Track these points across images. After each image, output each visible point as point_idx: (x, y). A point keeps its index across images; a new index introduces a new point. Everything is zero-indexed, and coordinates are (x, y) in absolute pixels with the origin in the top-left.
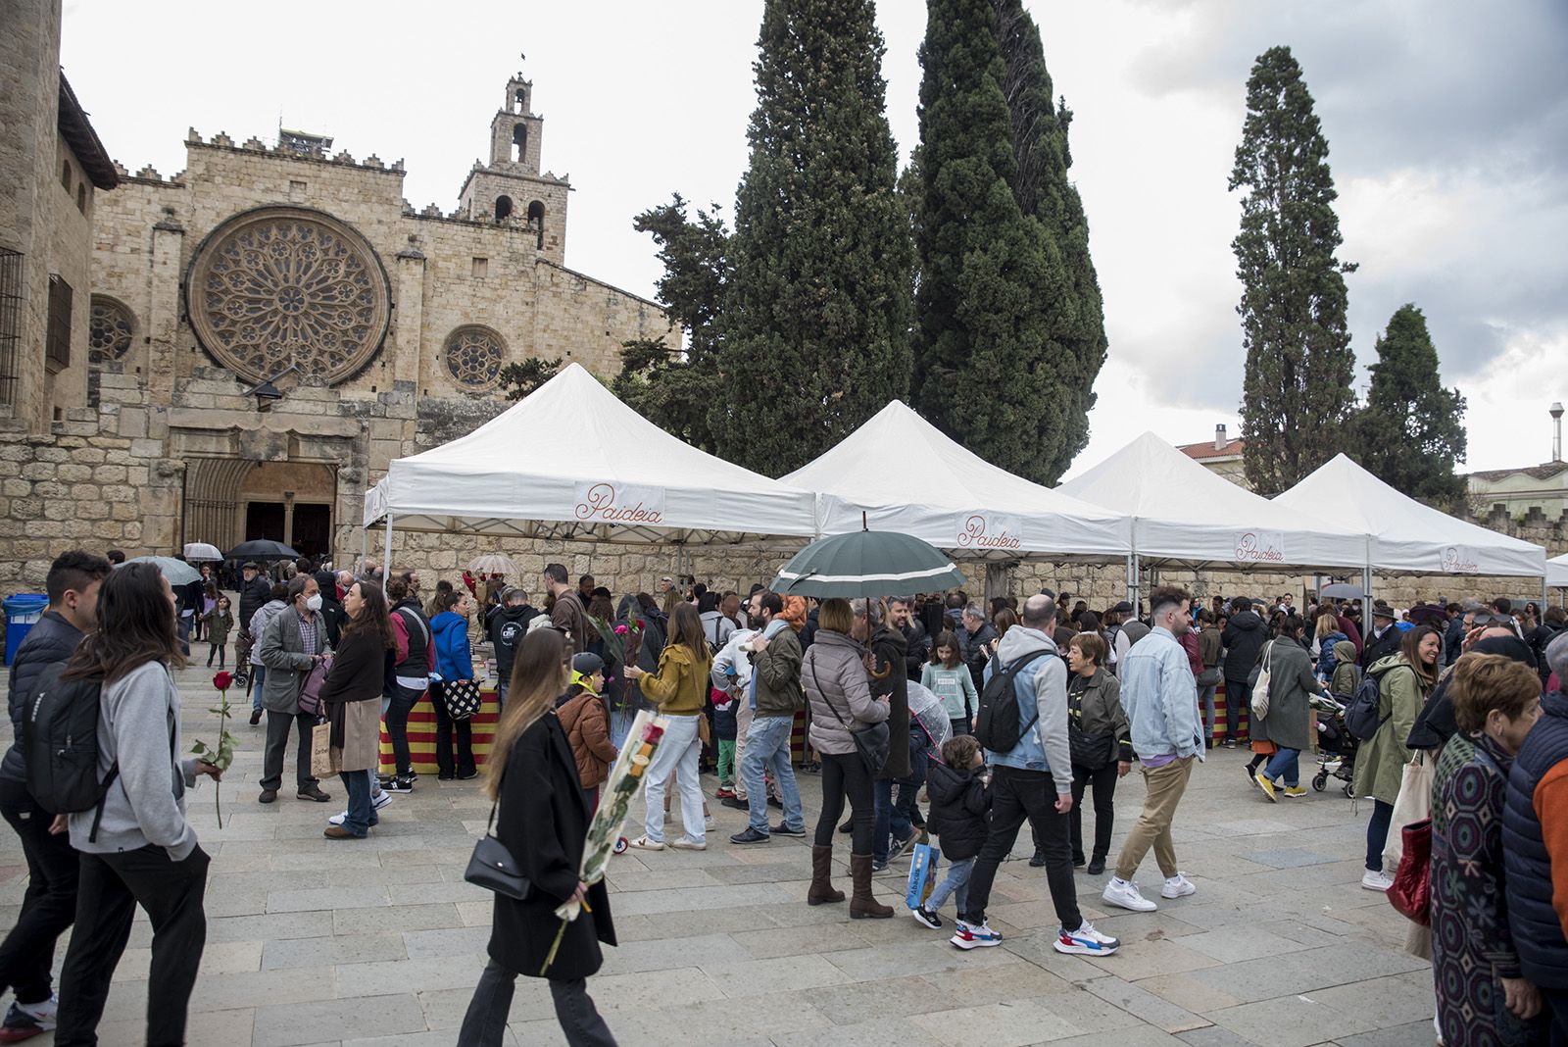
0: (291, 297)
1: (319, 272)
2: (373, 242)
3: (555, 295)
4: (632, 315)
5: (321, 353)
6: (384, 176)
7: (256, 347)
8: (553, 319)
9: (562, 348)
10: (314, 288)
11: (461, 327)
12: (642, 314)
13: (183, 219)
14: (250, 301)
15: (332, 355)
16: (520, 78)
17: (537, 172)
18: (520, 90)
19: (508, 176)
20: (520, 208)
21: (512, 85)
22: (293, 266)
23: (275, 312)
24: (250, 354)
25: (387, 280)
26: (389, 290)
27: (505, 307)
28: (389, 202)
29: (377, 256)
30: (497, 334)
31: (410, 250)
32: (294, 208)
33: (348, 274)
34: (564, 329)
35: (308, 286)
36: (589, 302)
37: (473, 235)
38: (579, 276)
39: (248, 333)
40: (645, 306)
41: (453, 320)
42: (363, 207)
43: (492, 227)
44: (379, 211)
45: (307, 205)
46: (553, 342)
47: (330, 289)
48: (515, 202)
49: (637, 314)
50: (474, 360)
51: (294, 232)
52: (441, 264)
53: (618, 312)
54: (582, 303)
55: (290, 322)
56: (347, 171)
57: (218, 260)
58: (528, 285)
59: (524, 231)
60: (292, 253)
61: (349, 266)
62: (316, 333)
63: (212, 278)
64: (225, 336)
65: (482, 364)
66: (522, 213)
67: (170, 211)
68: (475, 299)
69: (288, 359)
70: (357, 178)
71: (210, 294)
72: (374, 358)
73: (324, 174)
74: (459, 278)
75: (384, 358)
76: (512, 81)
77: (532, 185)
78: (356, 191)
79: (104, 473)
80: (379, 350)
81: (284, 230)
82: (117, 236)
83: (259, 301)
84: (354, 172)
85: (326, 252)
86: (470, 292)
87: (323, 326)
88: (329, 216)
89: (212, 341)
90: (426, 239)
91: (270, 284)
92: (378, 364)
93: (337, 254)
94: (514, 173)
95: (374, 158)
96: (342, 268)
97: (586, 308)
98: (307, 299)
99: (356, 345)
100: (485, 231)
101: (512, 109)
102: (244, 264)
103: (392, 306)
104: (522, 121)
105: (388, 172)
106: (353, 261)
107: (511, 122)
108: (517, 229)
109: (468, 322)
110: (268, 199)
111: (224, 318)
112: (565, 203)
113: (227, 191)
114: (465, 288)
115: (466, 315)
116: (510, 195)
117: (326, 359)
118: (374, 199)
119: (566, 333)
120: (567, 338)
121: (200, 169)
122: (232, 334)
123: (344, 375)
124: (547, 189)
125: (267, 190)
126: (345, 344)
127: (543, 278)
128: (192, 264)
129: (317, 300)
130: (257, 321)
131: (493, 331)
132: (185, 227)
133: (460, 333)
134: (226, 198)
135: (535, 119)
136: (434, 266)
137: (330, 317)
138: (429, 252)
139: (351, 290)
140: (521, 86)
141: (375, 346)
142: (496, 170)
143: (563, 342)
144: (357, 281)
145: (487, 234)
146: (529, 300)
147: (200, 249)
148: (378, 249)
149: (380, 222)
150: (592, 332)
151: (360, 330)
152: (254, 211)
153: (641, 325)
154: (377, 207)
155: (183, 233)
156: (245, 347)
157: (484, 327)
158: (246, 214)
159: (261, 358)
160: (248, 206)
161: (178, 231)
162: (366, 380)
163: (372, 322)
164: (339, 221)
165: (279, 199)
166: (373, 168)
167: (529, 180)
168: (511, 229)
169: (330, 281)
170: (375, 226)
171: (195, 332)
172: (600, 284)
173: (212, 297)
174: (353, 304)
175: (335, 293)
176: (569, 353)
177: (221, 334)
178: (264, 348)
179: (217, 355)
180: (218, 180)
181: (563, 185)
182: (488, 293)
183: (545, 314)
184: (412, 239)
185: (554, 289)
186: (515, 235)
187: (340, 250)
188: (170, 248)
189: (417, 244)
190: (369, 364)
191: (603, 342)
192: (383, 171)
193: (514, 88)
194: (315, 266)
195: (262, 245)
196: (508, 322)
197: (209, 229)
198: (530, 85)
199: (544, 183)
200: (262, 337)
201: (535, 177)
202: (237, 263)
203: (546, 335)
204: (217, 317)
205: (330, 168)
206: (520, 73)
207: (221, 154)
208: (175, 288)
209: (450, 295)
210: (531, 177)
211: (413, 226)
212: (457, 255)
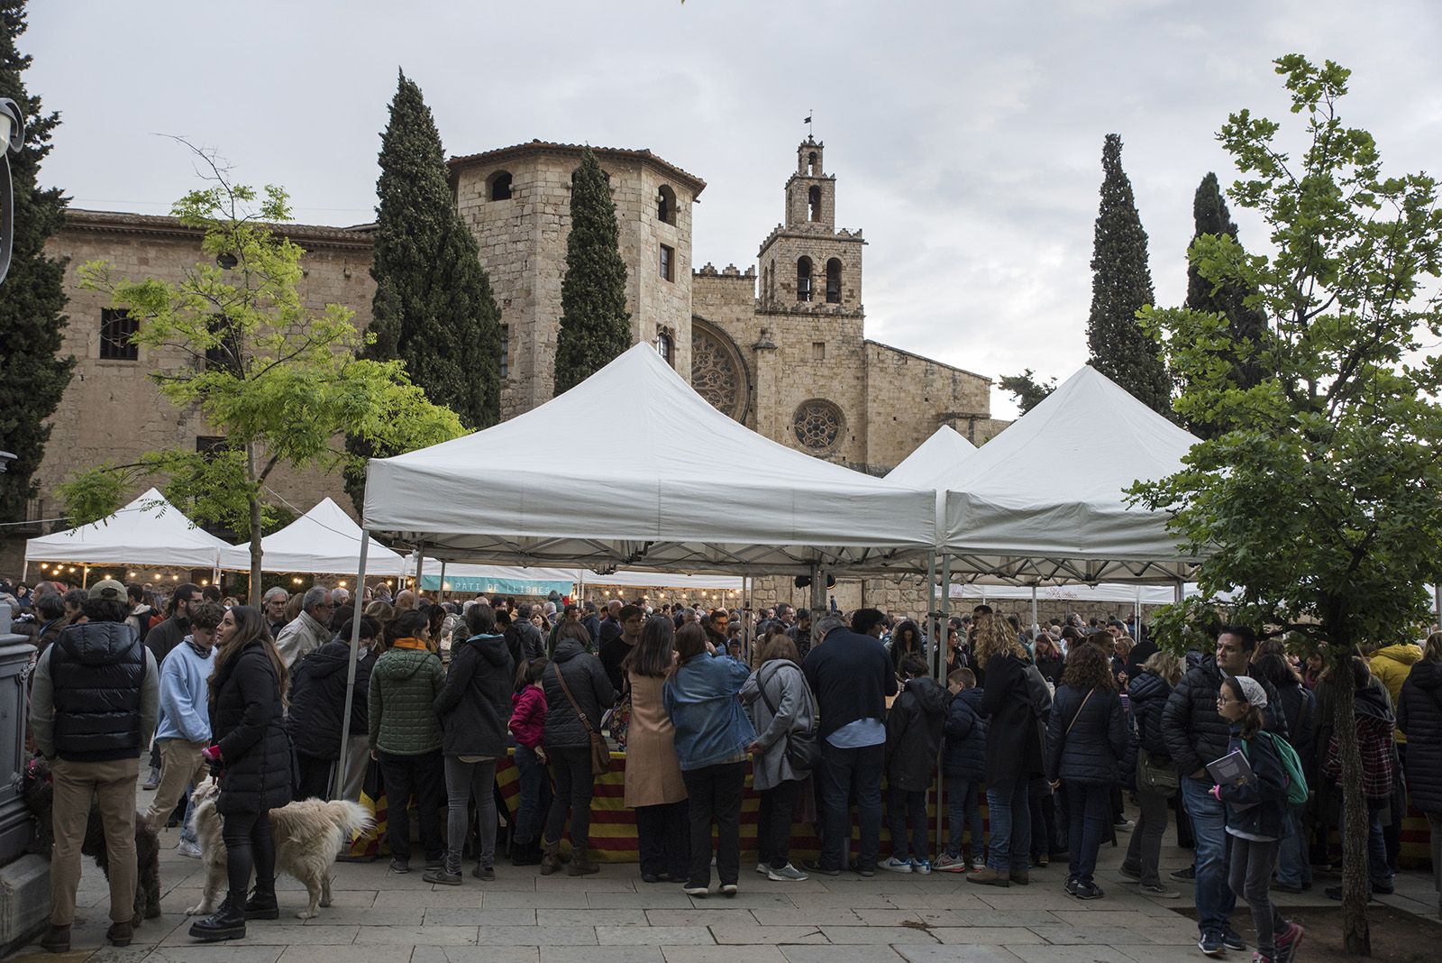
2: (734, 336)
3: (881, 370)
4: (946, 382)
6: (740, 282)
8: (880, 390)
9: (889, 414)
11: (806, 402)
12: (954, 381)
16: (811, 141)
17: (832, 231)
18: (811, 153)
19: (807, 238)
20: (819, 266)
21: (805, 149)
25: (746, 367)
26: (748, 375)
27: (841, 382)
28: (744, 302)
29: (737, 348)
30: (835, 405)
31: (764, 342)
33: (715, 364)
34: (889, 398)
36: (910, 374)
37: (813, 324)
38: (901, 353)
40: (957, 373)
41: (800, 396)
42: (725, 309)
43: (827, 315)
44: (738, 310)
46: (882, 410)
48: (815, 261)
49: (951, 381)
50: (816, 428)
52: (788, 350)
53: (933, 381)
54: (904, 375)
56: (711, 281)
58: (857, 362)
59: (852, 317)
61: (715, 357)
65: (823, 431)
66: (821, 270)
68: (816, 378)
70: (720, 286)
74: (802, 360)
76: (803, 146)
77: (829, 244)
78: (719, 296)
84: (717, 281)
86: (812, 372)
90: (775, 330)
93: (706, 348)
94: (813, 234)
95: (731, 267)
96: (711, 358)
97: (908, 379)
100: (822, 320)
101: (806, 172)
103: (751, 388)
104: (816, 183)
105: (743, 278)
107: (806, 185)
108: (847, 316)
109: (811, 397)
112: (860, 258)
114: (808, 369)
115: (809, 391)
116: (809, 255)
118: (733, 301)
119: (891, 402)
120: (893, 406)
124: (841, 246)
127: (870, 357)
131: (831, 403)
133: (804, 407)
135: (827, 179)
136: (782, 352)
138: (778, 342)
139: (718, 377)
140: (813, 150)
142: (796, 233)
143: (889, 409)
144: (722, 369)
145: (823, 322)
146: (859, 375)
148: (738, 342)
149: (738, 320)
150: (913, 399)
153: (954, 390)
154: (737, 309)
157: (824, 400)
163: (735, 402)
164: (707, 322)
166: (731, 276)
167: (826, 239)
168: (842, 316)
169: (702, 370)
170: (735, 323)
172: (919, 358)
174: (721, 388)
175: (706, 380)
176: (895, 419)
181: (856, 240)
182: (826, 372)
183: (873, 386)
184: (763, 332)
185: (880, 365)
186: (846, 321)
189: (768, 335)
191: (923, 407)
192: (738, 277)
193: (806, 152)
196: (843, 395)
198: (821, 147)
199: (840, 241)
201: (831, 236)
203: (875, 405)
205: (699, 280)
206: (811, 137)
209: (796, 376)
210: (827, 236)
211: (765, 321)
212: (800, 342)
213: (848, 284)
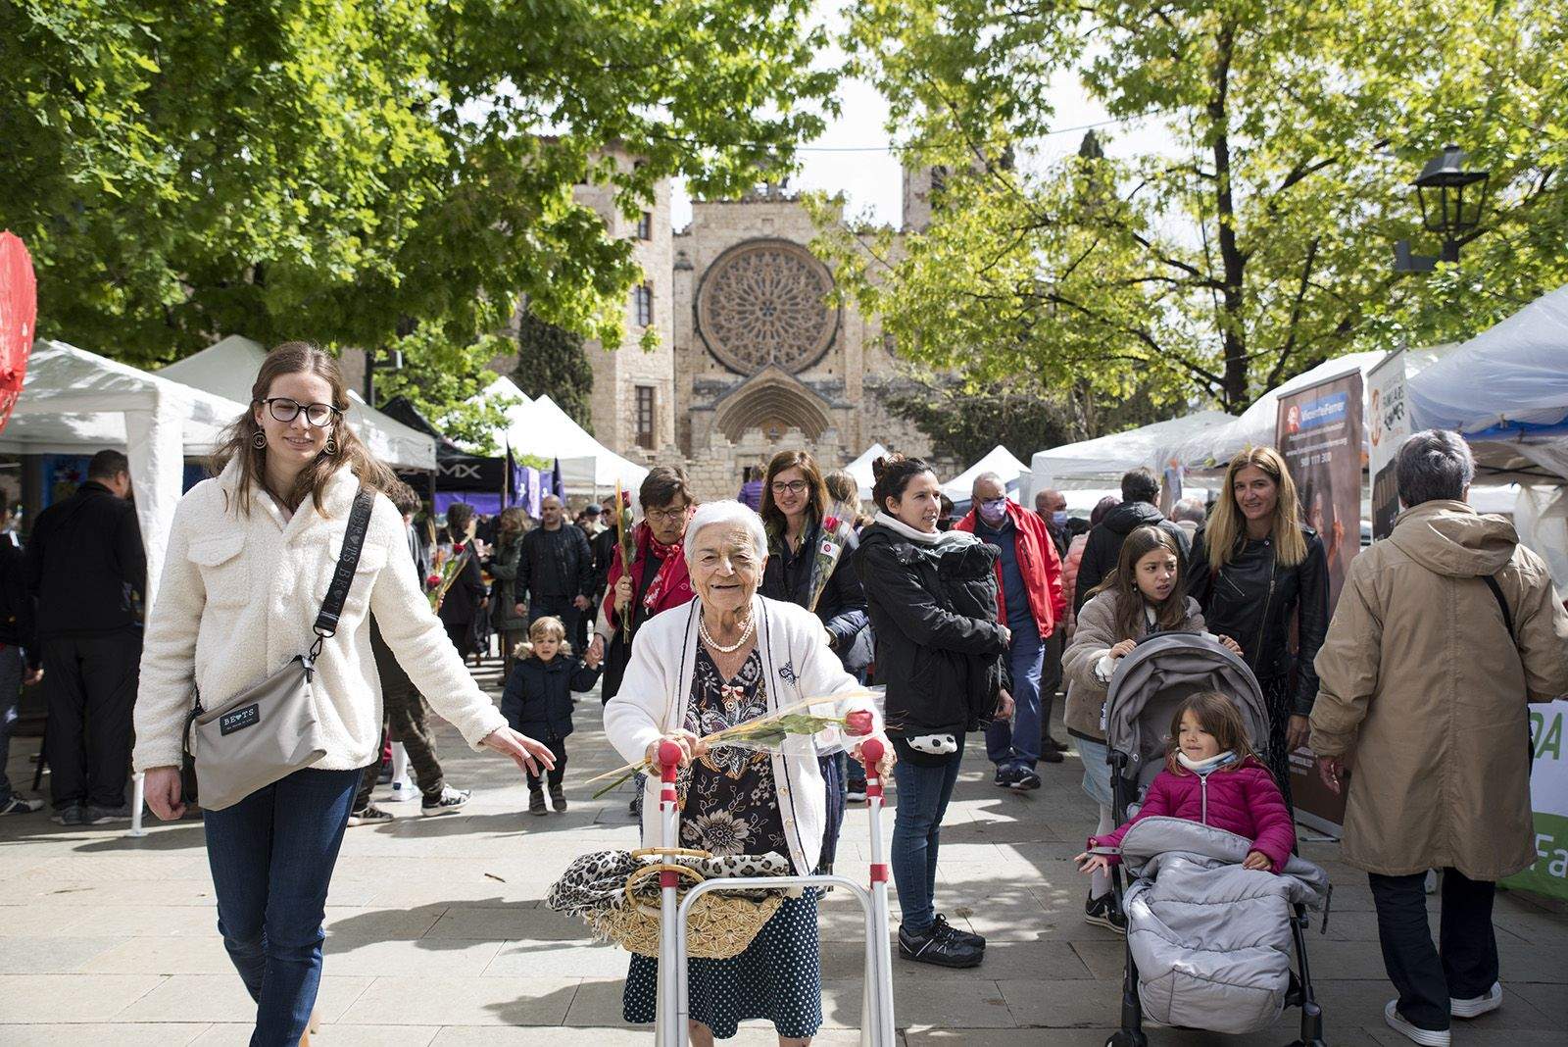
0: (768, 308)
1: (786, 286)
5: (791, 347)
7: (746, 347)
10: (784, 298)
13: (691, 258)
14: (739, 313)
15: (799, 348)
22: (768, 283)
23: (757, 319)
24: (742, 352)
29: (827, 270)
32: (766, 240)
33: (807, 285)
35: (779, 297)
39: (740, 336)
42: (813, 231)
45: (775, 236)
47: (795, 298)
51: (767, 258)
55: (768, 327)
56: (801, 205)
57: (718, 287)
60: (768, 274)
61: (807, 278)
62: (786, 331)
63: (714, 300)
64: (724, 341)
67: (682, 254)
69: (768, 354)
71: (712, 311)
72: (829, 347)
73: (785, 211)
75: (836, 346)
79: (715, 476)
80: (833, 341)
81: (760, 256)
83: (745, 312)
85: (790, 270)
87: (791, 326)
88: (791, 243)
89: (716, 345)
91: (752, 298)
92: (832, 352)
93: (798, 271)
95: (821, 192)
96: (803, 280)
98: (779, 307)
99: (815, 339)
102: (734, 285)
105: (832, 202)
106: (811, 274)
110: (747, 235)
111: (722, 327)
113: (720, 233)
117: (795, 351)
121: (700, 220)
122: (728, 339)
123: (807, 362)
125: (746, 229)
126: (808, 338)
128: (699, 290)
129: (787, 307)
130: (745, 327)
132: (693, 264)
134: (719, 238)
137: (796, 319)
139: (810, 297)
141: (828, 337)
144: (814, 289)
147: (703, 279)
151: (818, 327)
152: (738, 246)
155: (692, 269)
156: (738, 347)
158: (732, 249)
159: (749, 354)
160: (734, 241)
161: (689, 268)
162: (824, 364)
163: (826, 320)
164: (798, 246)
165: (756, 234)
169: (795, 292)
171: (704, 340)
173: (714, 314)
174: (813, 307)
175: (799, 300)
177: (721, 340)
178: (751, 346)
179: (720, 355)
180: (713, 225)
187: (801, 267)
188: (687, 280)
190: (825, 352)
192: (828, 201)
194: (783, 281)
195: (745, 270)
197: (708, 263)
200: (749, 339)
202: (729, 286)
204: (718, 328)
205: (790, 205)
207: (714, 206)
208: (689, 310)
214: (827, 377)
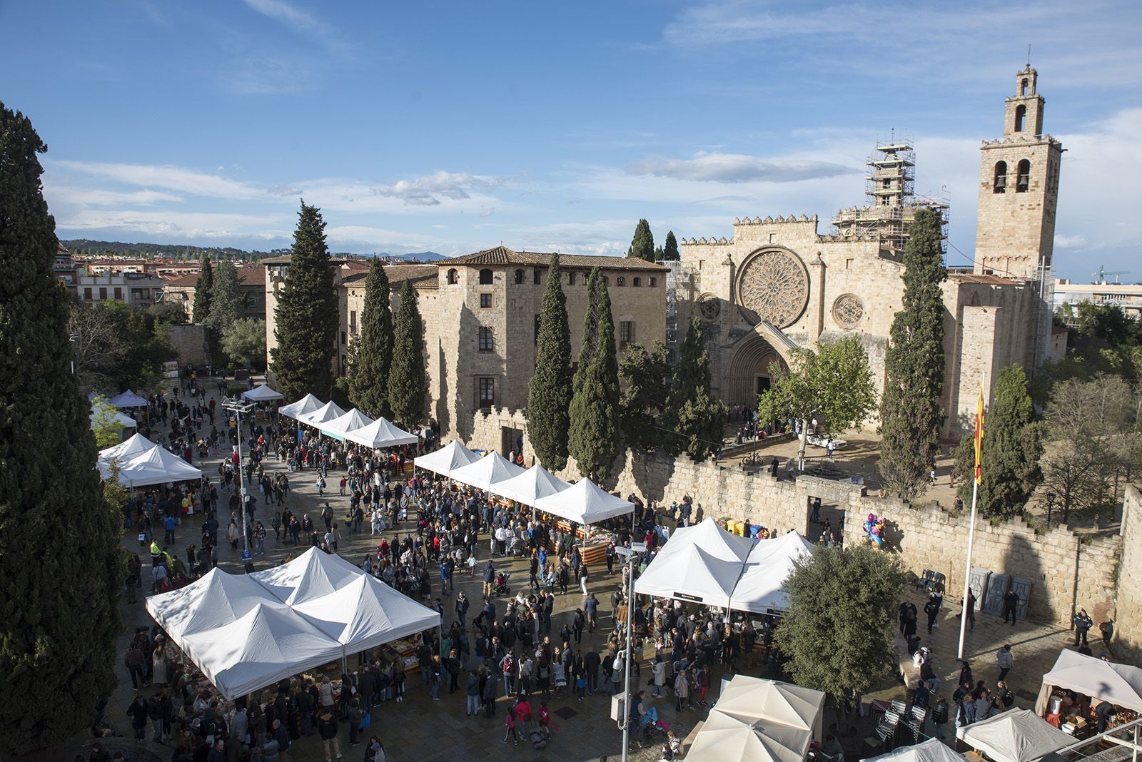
0: (773, 287)
1: (783, 274)
2: (803, 257)
3: (883, 276)
6: (809, 224)
7: (760, 310)
8: (882, 289)
9: (886, 304)
10: (782, 281)
11: (840, 296)
13: (733, 258)
14: (759, 289)
16: (1029, 68)
18: (1024, 80)
19: (1003, 147)
20: (1012, 167)
21: (1021, 76)
22: (774, 272)
23: (767, 294)
25: (808, 275)
26: (808, 279)
27: (862, 283)
28: (809, 237)
29: (804, 264)
30: (859, 297)
31: (818, 260)
32: (772, 246)
33: (794, 274)
34: (888, 294)
35: (778, 281)
37: (848, 247)
41: (839, 293)
43: (856, 241)
45: (776, 244)
46: (882, 302)
47: (787, 281)
48: (1008, 163)
50: (850, 311)
51: (773, 257)
52: (832, 264)
54: (898, 279)
55: (772, 298)
56: (792, 225)
58: (872, 271)
59: (872, 241)
60: (773, 267)
62: (782, 302)
63: (745, 282)
65: (853, 313)
66: (1013, 170)
67: (730, 255)
68: (848, 281)
69: (772, 314)
70: (796, 228)
72: (803, 313)
73: (783, 228)
74: (840, 270)
75: (806, 312)
76: (1022, 73)
77: (1020, 149)
78: (795, 234)
80: (805, 309)
81: (769, 257)
82: (713, 268)
83: (761, 289)
84: (795, 225)
85: (785, 264)
86: (845, 277)
87: (784, 299)
88: (786, 248)
90: (826, 252)
91: (765, 281)
92: (805, 315)
93: (791, 264)
94: (1008, 144)
95: (805, 215)
96: (792, 271)
98: (779, 287)
99: (797, 307)
102: (756, 273)
103: (809, 286)
104: (1021, 102)
105: (810, 221)
106: (797, 267)
107: (1016, 104)
109: (844, 293)
110: (762, 244)
113: (748, 243)
114: (843, 275)
115: (844, 289)
116: (1004, 160)
118: (803, 236)
120: (889, 299)
121: (738, 235)
122: (752, 305)
124: (1032, 149)
125: (761, 240)
128: (737, 277)
129: (783, 287)
130: (760, 298)
131: (857, 296)
132: (734, 261)
133: (840, 299)
134: (747, 246)
136: (829, 266)
137: (787, 294)
138: (826, 259)
139: (796, 281)
140: (1027, 75)
143: (887, 301)
144: (798, 276)
145: (854, 245)
147: (739, 270)
148: (805, 261)
149: (806, 247)
152: (757, 250)
157: (852, 294)
158: (754, 252)
160: (754, 248)
162: (800, 323)
163: (804, 296)
164: (788, 250)
165: (766, 243)
166: (804, 221)
167: (1018, 146)
168: (866, 241)
169: (787, 278)
170: (804, 250)
173: (744, 289)
174: (795, 288)
175: (790, 283)
176: (890, 307)
178: (763, 309)
180: (746, 238)
182: (854, 277)
183: (878, 287)
184: (819, 254)
186: (868, 244)
187: (792, 262)
188: (727, 272)
189: (821, 256)
190: (801, 316)
192: (807, 221)
194: (783, 271)
195: (761, 264)
196: (863, 291)
197: (742, 261)
199: (1030, 145)
202: (752, 274)
203: (879, 298)
204: (747, 298)
206: (1030, 64)
207: (745, 227)
208: (728, 289)
209: (836, 280)
210: (1019, 144)
211: (820, 247)
212: (839, 259)
213: (1034, 177)
214: (801, 331)
